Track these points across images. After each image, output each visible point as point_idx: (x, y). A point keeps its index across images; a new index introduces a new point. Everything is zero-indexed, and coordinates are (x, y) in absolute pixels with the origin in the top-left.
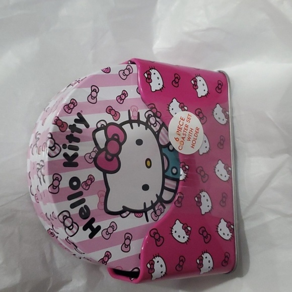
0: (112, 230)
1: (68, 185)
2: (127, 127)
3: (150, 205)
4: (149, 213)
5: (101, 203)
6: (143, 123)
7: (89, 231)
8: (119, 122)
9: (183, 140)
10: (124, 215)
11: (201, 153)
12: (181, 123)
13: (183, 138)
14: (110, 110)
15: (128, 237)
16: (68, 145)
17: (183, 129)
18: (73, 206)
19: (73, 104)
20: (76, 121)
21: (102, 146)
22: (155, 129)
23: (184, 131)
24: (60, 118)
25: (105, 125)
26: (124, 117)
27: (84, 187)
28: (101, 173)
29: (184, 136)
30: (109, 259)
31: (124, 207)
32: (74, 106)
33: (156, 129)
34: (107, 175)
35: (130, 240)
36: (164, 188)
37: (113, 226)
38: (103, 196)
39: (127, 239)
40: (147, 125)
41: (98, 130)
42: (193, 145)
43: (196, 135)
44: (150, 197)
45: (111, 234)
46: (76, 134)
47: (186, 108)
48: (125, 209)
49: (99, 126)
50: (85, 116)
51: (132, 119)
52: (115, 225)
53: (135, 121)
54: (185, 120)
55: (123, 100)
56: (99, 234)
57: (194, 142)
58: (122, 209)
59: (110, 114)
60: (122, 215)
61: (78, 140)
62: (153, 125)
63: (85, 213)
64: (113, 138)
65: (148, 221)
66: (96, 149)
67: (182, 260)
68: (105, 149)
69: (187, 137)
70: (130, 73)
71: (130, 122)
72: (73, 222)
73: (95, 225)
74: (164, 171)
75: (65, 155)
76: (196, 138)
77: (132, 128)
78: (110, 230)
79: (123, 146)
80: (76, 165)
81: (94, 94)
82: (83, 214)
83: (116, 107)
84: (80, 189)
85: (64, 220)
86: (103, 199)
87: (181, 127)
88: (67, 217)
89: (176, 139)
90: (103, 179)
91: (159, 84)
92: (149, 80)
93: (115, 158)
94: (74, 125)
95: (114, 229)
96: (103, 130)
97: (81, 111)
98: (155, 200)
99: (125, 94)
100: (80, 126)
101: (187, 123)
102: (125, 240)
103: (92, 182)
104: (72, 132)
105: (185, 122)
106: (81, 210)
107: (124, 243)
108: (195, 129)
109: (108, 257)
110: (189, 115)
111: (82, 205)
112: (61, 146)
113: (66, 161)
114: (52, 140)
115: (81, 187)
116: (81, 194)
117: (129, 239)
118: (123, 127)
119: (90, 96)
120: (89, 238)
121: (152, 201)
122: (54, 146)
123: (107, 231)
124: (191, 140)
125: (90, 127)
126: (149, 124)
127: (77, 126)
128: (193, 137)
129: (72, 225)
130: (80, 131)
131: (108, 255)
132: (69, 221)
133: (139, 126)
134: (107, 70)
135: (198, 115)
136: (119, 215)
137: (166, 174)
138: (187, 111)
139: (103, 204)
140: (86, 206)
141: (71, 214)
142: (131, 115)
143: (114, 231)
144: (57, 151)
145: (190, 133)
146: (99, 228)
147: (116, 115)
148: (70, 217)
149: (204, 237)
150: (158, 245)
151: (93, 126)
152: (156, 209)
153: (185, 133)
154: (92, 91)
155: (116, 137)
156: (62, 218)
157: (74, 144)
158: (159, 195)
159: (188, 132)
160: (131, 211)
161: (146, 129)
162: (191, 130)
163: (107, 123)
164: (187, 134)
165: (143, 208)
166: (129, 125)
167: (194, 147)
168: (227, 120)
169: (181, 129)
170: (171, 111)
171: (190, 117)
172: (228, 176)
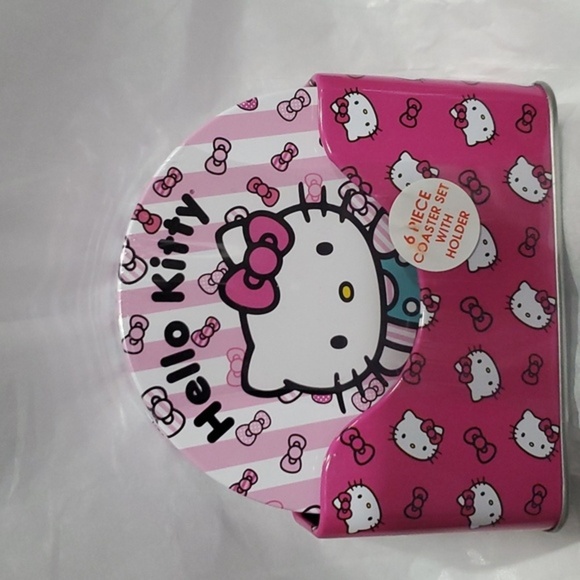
0: (260, 426)
1: (163, 338)
2: (295, 220)
3: (350, 378)
4: (347, 395)
5: (235, 372)
6: (334, 208)
7: (208, 428)
8: (276, 210)
9: (426, 242)
10: (288, 397)
11: (473, 268)
12: (421, 205)
13: (426, 237)
14: (256, 185)
15: (296, 444)
16: (161, 259)
17: (426, 218)
18: (172, 378)
19: (174, 175)
20: (180, 211)
21: (237, 259)
22: (364, 221)
23: (429, 221)
24: (145, 207)
25: (245, 216)
26: (288, 197)
27: (198, 341)
28: (236, 313)
29: (428, 233)
30: (251, 484)
31: (286, 382)
32: (176, 182)
33: (367, 219)
34: (248, 316)
35: (302, 450)
36: (383, 343)
37: (262, 420)
38: (239, 358)
39: (294, 445)
40: (344, 213)
41: (228, 226)
42: (452, 252)
43: (459, 229)
44: (351, 362)
45: (256, 435)
46: (179, 238)
47: (434, 171)
48: (289, 386)
49: (231, 218)
50: (198, 201)
51: (309, 200)
52: (265, 418)
53: (314, 206)
54: (432, 198)
55: (288, 162)
56: (229, 434)
57: (454, 244)
58: (284, 385)
59: (257, 193)
60: (282, 397)
61: (184, 249)
62: (359, 211)
63: (199, 392)
64: (262, 242)
65: (343, 410)
66: (223, 265)
67: (420, 495)
68: (245, 264)
69: (436, 233)
70: (303, 106)
71: (304, 207)
72: (172, 409)
73: (221, 417)
74: (385, 308)
75: (157, 278)
76: (459, 235)
77: (308, 219)
78: (255, 428)
79: (284, 258)
80: (180, 297)
81: (220, 155)
82: (195, 393)
83: (271, 178)
84: (189, 345)
85: (154, 405)
86: (239, 365)
87: (421, 212)
88: (160, 400)
89: (407, 240)
90: (239, 325)
91: (368, 124)
92: (343, 116)
93: (267, 282)
94: (176, 220)
95: (265, 426)
96: (241, 228)
97: (192, 191)
98: (361, 368)
99: (291, 150)
100: (186, 221)
101: (438, 205)
102: (291, 447)
103: (214, 331)
104: (172, 232)
105: (432, 203)
106: (191, 386)
107: (288, 454)
108: (456, 216)
109: (250, 481)
111: (193, 377)
112: (148, 261)
113: (159, 290)
114: (129, 250)
115: (190, 341)
116: (190, 354)
117: (299, 446)
118: (285, 218)
119: (212, 159)
120: (208, 442)
121: (354, 372)
122: (133, 261)
123: (248, 429)
124: (448, 240)
125: (210, 222)
126: (349, 209)
127: (181, 222)
128: (451, 234)
129: (171, 414)
130: (188, 231)
131: (250, 477)
132: (164, 407)
133: (324, 215)
134: (251, 105)
135: (466, 186)
136: (276, 398)
137: (390, 313)
138: (437, 177)
139: (239, 374)
140: (201, 380)
141: (168, 394)
142: (306, 193)
143: (263, 429)
144: (139, 271)
145: (443, 224)
146: (229, 422)
147: (269, 194)
148: (166, 399)
149: (478, 450)
150: (361, 461)
151: (217, 219)
152: (365, 386)
153: (430, 225)
154: (215, 150)
155: (269, 240)
156: (149, 401)
157: (175, 256)
158: (371, 358)
159: (439, 222)
160: (304, 390)
161: (342, 221)
162: (446, 218)
163: (250, 212)
164: (437, 228)
165: (332, 385)
166: (300, 214)
167: (453, 254)
168: (545, 191)
169: (422, 218)
170: (396, 181)
171: (445, 190)
172: (545, 318)
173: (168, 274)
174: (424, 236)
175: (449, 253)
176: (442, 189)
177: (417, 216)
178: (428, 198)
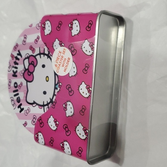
1: (14, 86)
2: (38, 57)
3: (46, 103)
4: (45, 108)
6: (46, 55)
7: (19, 109)
8: (34, 55)
10: (34, 105)
11: (70, 76)
12: (59, 55)
14: (31, 48)
16: (14, 66)
17: (60, 59)
19: (17, 45)
20: (18, 54)
21: (27, 68)
23: (60, 60)
24: (12, 53)
26: (37, 52)
28: (26, 81)
29: (60, 64)
30: (26, 125)
31: (34, 101)
32: (17, 47)
34: (28, 83)
36: (54, 95)
39: (34, 118)
41: (26, 58)
42: (65, 70)
43: (68, 63)
44: (47, 99)
45: (28, 113)
46: (17, 61)
47: (63, 45)
48: (34, 103)
49: (26, 57)
50: (20, 52)
53: (42, 54)
54: (62, 53)
56: (23, 112)
57: (66, 68)
59: (31, 50)
61: (18, 64)
63: (19, 100)
64: (31, 63)
65: (44, 111)
66: (24, 69)
67: (52, 140)
69: (62, 64)
71: (40, 54)
73: (22, 107)
75: (13, 71)
76: (67, 65)
77: (40, 58)
78: (28, 111)
80: (16, 76)
83: (34, 46)
87: (59, 57)
89: (55, 65)
90: (26, 85)
91: (49, 30)
92: (44, 28)
93: (32, 74)
94: (17, 56)
96: (28, 59)
97: (20, 49)
98: (49, 101)
99: (38, 38)
100: (19, 57)
103: (22, 86)
104: (16, 60)
105: (62, 54)
106: (17, 98)
107: (33, 120)
108: (67, 59)
110: (64, 49)
111: (17, 96)
112: (12, 66)
113: (14, 74)
114: (9, 64)
115: (18, 87)
116: (18, 90)
118: (36, 57)
119: (24, 41)
120: (19, 112)
121: (47, 101)
122: (10, 66)
123: (26, 111)
124: (64, 66)
125: (22, 57)
126: (50, 55)
128: (65, 64)
129: (14, 104)
130: (19, 59)
131: (26, 123)
132: (13, 102)
133: (44, 56)
135: (69, 49)
136: (31, 105)
137: (56, 86)
138: (63, 46)
139: (25, 97)
140: (19, 97)
141: (14, 99)
142: (41, 50)
144: (10, 69)
145: (64, 61)
146: (23, 109)
149: (66, 131)
151: (24, 57)
152: (49, 106)
153: (61, 61)
154: (24, 38)
155: (33, 63)
156: (11, 100)
157: (16, 66)
158: (51, 98)
159: (63, 61)
160: (37, 104)
161: (48, 58)
162: (65, 59)
163: (30, 55)
164: (62, 62)
165: (42, 104)
166: (39, 56)
167: (65, 71)
168: (93, 51)
169: (59, 59)
170: (54, 47)
171: (65, 51)
172: (88, 94)
173: (15, 70)
174: (59, 65)
175: (64, 70)
176: (64, 50)
177: (58, 58)
178: (61, 53)
